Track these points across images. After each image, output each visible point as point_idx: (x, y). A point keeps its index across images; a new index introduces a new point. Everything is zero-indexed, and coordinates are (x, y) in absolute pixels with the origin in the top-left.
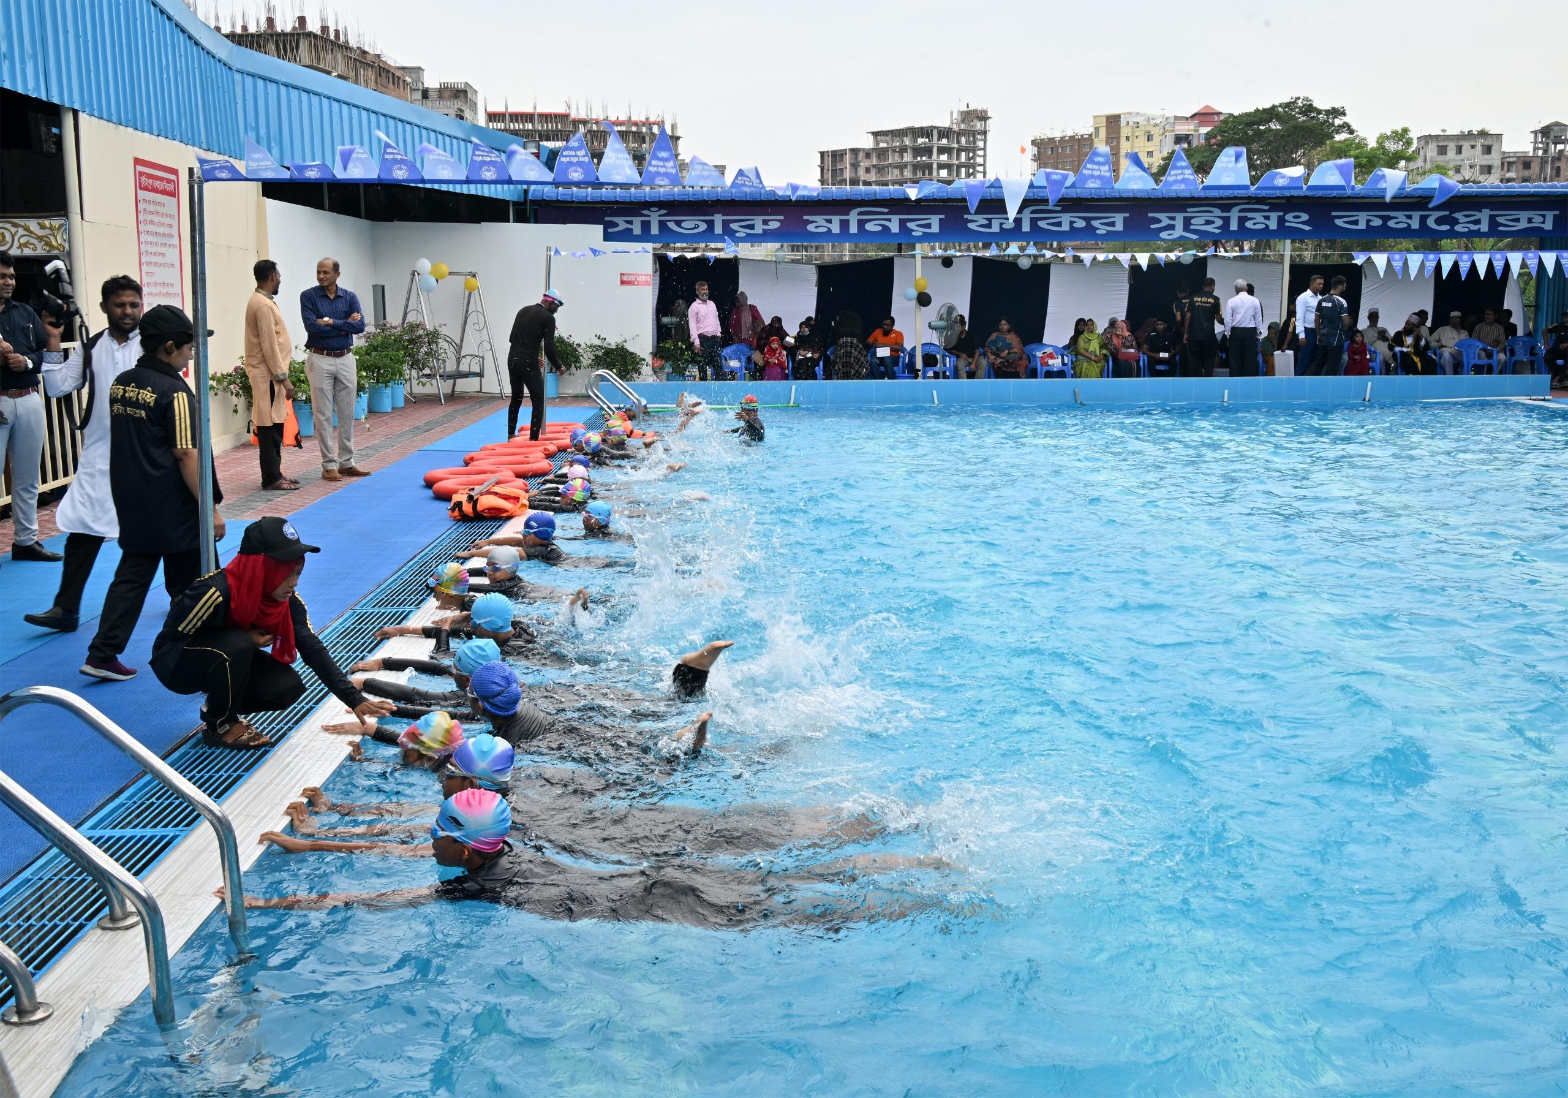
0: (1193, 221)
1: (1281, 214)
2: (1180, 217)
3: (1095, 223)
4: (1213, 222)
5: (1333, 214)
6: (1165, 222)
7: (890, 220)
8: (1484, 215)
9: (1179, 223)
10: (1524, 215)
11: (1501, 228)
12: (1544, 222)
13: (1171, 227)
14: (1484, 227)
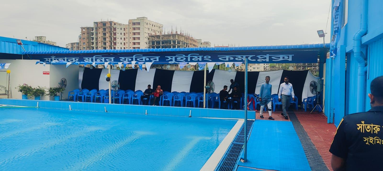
0: (177, 58)
1: (203, 56)
2: (174, 57)
3: (151, 59)
4: (183, 59)
5: (218, 56)
6: (170, 59)
7: (102, 59)
8: (267, 56)
9: (174, 59)
10: (281, 56)
11: (273, 60)
12: (288, 58)
13: (172, 60)
14: (267, 60)
